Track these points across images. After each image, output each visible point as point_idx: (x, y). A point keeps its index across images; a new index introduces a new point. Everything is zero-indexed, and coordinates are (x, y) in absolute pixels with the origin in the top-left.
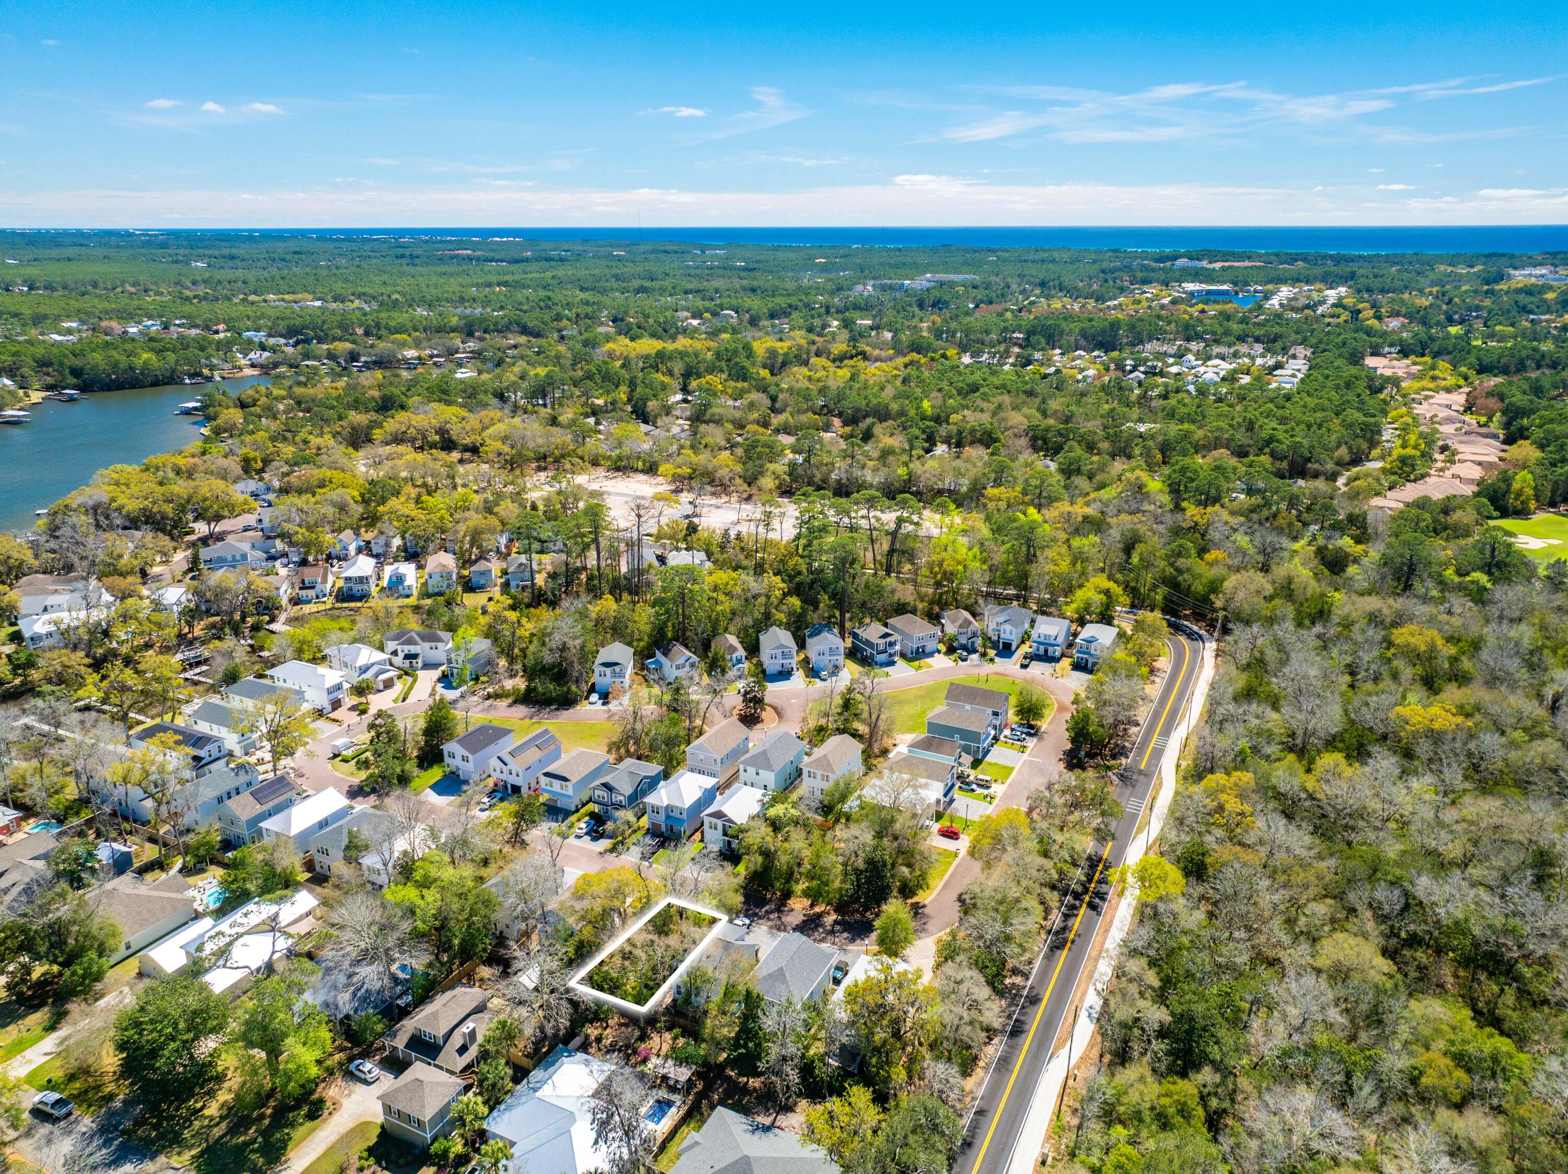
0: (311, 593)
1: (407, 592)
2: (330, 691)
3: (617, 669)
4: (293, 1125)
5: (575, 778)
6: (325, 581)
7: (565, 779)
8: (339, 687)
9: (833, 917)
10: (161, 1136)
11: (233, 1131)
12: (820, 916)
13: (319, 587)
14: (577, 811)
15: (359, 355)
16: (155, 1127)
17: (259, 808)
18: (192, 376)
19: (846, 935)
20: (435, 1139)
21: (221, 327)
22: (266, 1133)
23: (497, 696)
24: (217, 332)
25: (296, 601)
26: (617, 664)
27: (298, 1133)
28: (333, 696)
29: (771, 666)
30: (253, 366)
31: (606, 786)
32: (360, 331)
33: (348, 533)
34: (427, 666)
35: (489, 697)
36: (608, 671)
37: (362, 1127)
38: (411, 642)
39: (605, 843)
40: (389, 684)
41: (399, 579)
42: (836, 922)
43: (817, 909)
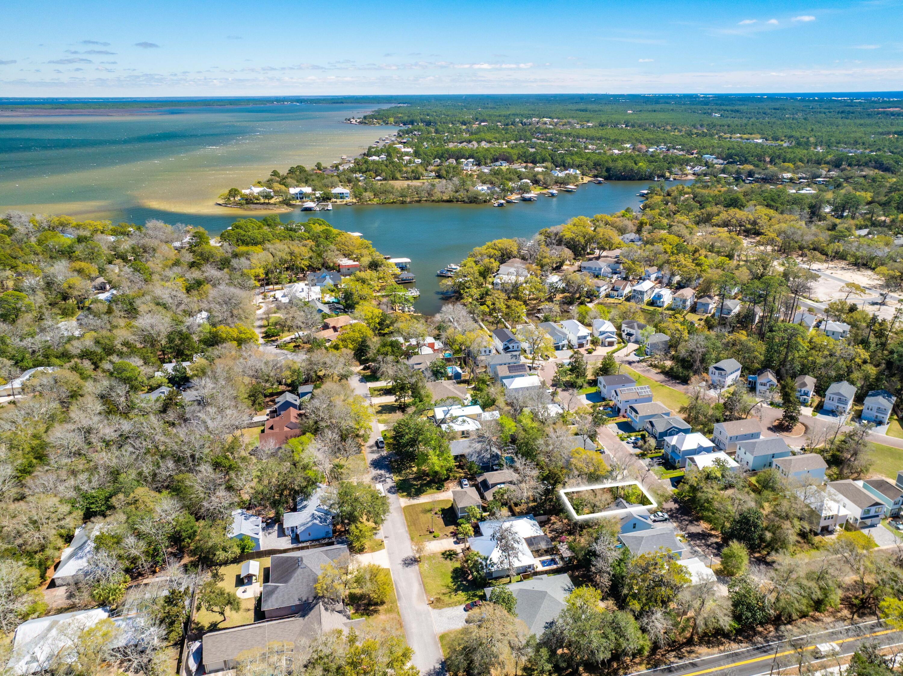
0: (615, 293)
1: (661, 304)
2: (579, 338)
3: (723, 373)
4: (431, 487)
5: (641, 414)
6: (624, 289)
7: (636, 412)
8: (584, 337)
9: (719, 540)
10: (397, 468)
11: (415, 479)
12: (711, 535)
13: (620, 291)
14: (639, 431)
15: (754, 173)
16: (398, 465)
17: (508, 374)
18: (659, 177)
19: (714, 551)
20: (462, 517)
21: (695, 152)
22: (422, 485)
23: (655, 366)
24: (692, 154)
25: (608, 296)
26: (723, 370)
27: (430, 491)
28: (580, 341)
29: (828, 404)
30: (694, 174)
31: (651, 423)
32: (768, 159)
33: (655, 268)
34: (636, 342)
35: (651, 365)
36: (717, 372)
37: (448, 501)
38: (632, 327)
39: (638, 451)
40: (611, 344)
41: (659, 296)
42: (717, 543)
43: (713, 532)
